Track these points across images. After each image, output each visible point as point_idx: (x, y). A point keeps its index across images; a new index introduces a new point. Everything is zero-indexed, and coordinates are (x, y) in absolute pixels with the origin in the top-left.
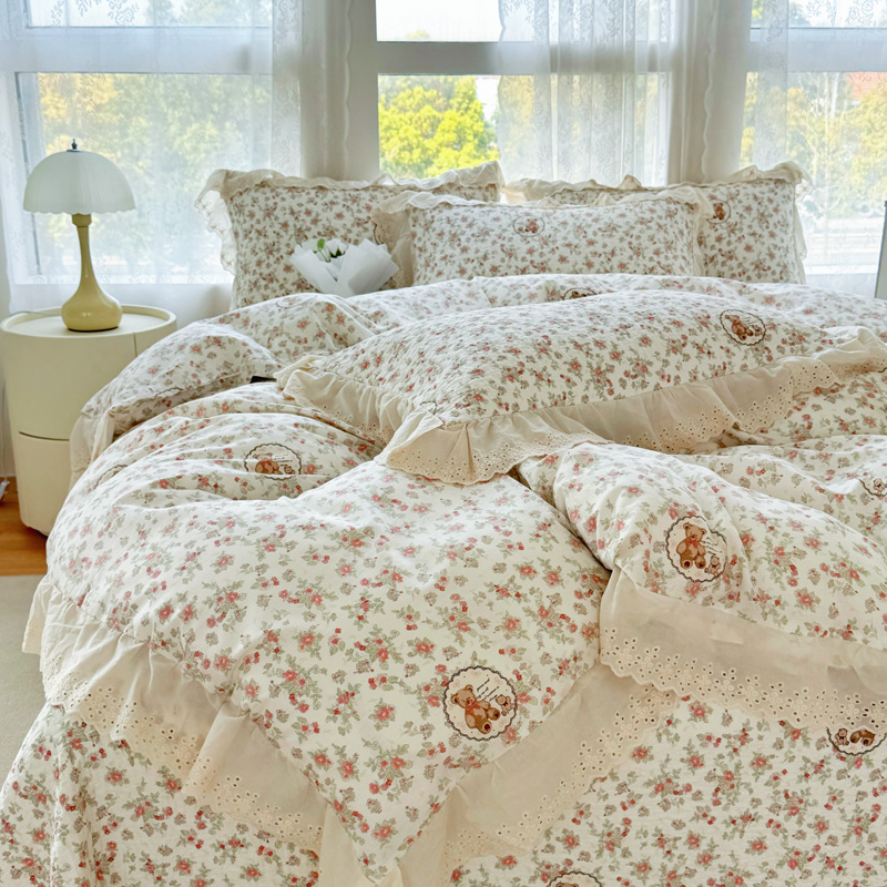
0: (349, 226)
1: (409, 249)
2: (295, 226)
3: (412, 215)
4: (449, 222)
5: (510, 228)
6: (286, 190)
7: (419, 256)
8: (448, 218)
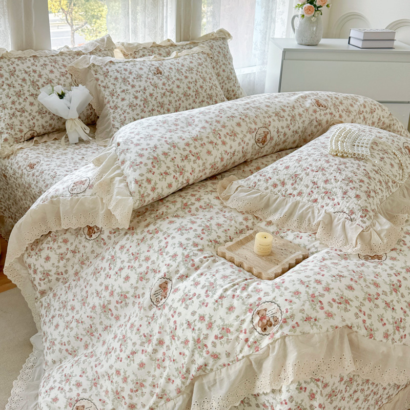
0: (58, 77)
1: (96, 87)
2: (30, 80)
3: (92, 68)
4: (118, 72)
5: (150, 73)
6: (17, 60)
7: (104, 90)
8: (116, 70)
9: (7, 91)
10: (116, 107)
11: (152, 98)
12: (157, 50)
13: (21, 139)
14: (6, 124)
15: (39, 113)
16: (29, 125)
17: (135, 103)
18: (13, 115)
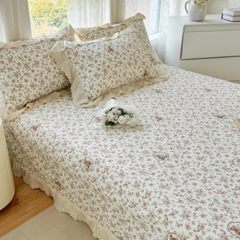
0: (42, 59)
2: (23, 63)
4: (84, 52)
5: (105, 51)
6: (12, 49)
7: (76, 66)
8: (83, 50)
9: (8, 73)
10: (85, 77)
11: (109, 69)
12: (102, 32)
13: (20, 106)
14: (9, 97)
15: (32, 86)
16: (26, 96)
17: (98, 73)
18: (14, 90)
